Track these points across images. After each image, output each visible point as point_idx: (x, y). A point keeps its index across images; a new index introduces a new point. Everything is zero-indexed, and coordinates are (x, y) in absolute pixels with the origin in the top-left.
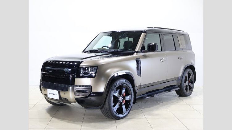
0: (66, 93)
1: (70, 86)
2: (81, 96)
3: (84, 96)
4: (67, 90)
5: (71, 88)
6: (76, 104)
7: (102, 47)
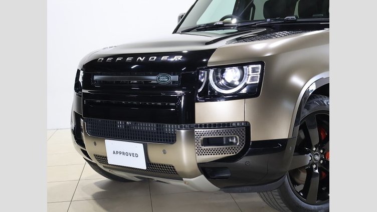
0: (169, 148)
1: (181, 128)
2: (213, 156)
3: (224, 156)
4: (171, 139)
5: (183, 132)
6: (201, 181)
7: (222, 19)
